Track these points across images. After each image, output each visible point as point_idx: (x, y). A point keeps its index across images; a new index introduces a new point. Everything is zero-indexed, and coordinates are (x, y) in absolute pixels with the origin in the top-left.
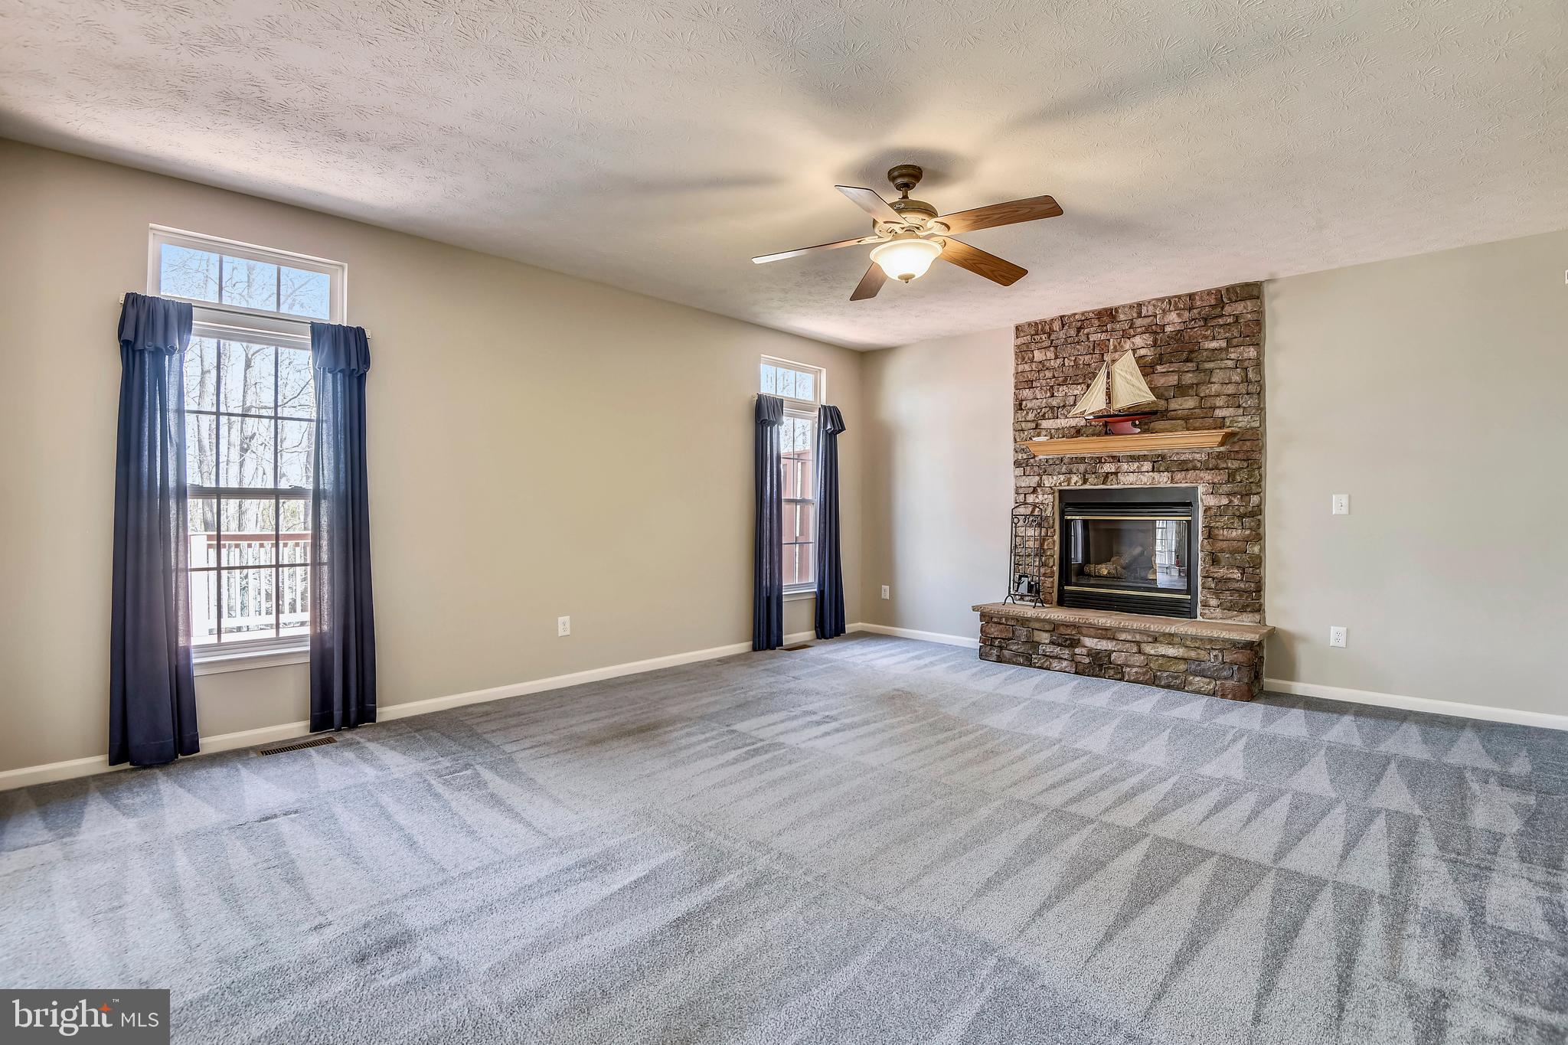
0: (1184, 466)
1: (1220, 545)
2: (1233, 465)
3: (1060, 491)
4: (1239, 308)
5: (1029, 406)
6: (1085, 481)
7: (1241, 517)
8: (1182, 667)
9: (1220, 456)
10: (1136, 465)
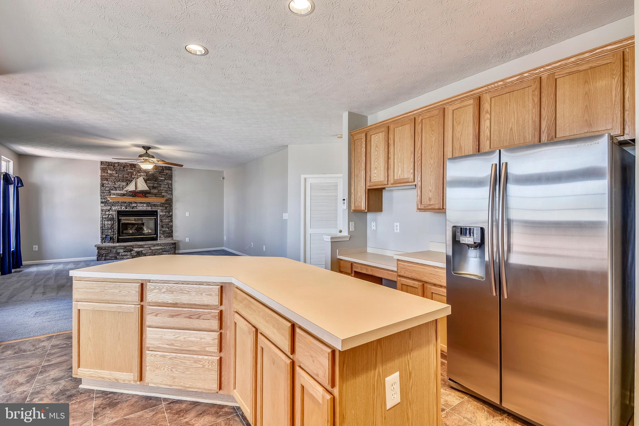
0: (155, 205)
1: (163, 223)
2: (166, 206)
3: (117, 211)
4: (167, 171)
5: (106, 186)
6: (126, 208)
7: (168, 217)
8: (161, 251)
9: (163, 203)
10: (142, 205)
